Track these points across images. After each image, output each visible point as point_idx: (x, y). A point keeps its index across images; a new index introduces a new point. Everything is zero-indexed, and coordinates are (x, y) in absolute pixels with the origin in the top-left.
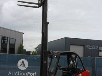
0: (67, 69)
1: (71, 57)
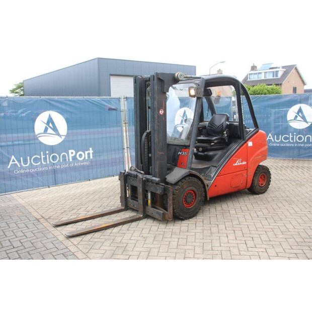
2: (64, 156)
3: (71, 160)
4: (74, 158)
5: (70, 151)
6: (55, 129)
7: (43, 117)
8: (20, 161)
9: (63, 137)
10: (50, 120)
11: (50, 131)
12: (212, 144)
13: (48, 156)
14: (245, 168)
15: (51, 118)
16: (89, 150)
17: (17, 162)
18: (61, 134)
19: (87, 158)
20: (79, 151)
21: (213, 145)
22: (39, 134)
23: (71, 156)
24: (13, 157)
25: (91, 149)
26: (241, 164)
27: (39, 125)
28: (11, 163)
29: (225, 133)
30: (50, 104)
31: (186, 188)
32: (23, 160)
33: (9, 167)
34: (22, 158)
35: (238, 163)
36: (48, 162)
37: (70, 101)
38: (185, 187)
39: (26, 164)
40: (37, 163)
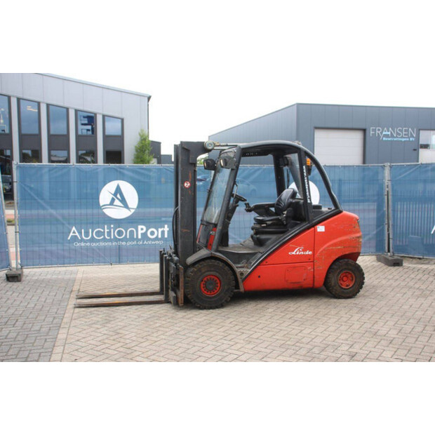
0: (273, 209)
1: (288, 163)
2: (132, 232)
3: (140, 237)
4: (144, 235)
5: (140, 227)
6: (123, 200)
7: (111, 187)
8: (80, 233)
9: (133, 211)
10: (118, 190)
11: (117, 202)
12: (263, 225)
13: (112, 230)
14: (311, 260)
15: (120, 189)
16: (164, 227)
17: (77, 234)
18: (130, 206)
19: (160, 236)
20: (150, 228)
21: (264, 227)
22: (104, 205)
23: (140, 232)
24: (74, 229)
25: (166, 226)
26: (302, 253)
27: (106, 195)
28: (71, 234)
29: (285, 212)
30: (120, 172)
31: (204, 273)
32: (85, 232)
33: (69, 238)
34: (83, 231)
35: (296, 252)
36: (112, 237)
37: (143, 169)
38: (203, 271)
39: (87, 237)
40: (99, 236)
